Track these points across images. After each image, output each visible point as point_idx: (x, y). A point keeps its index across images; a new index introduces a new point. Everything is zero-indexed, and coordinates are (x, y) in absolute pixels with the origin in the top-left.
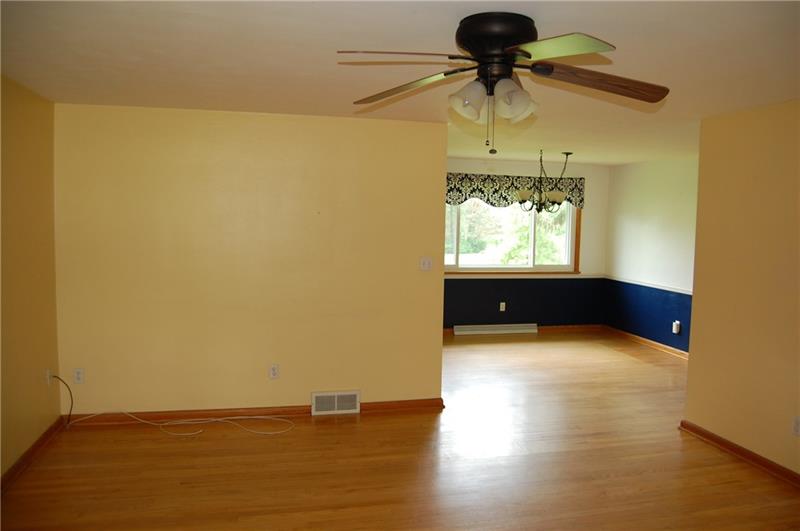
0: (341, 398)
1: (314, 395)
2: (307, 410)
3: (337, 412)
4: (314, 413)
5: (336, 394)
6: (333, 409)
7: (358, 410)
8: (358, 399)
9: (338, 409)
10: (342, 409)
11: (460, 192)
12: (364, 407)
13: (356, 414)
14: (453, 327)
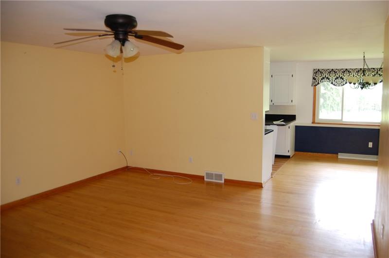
0: (216, 175)
1: (206, 172)
2: (202, 178)
3: (214, 181)
4: (205, 179)
5: (214, 173)
6: (212, 179)
7: (223, 182)
8: (223, 177)
9: (215, 180)
10: (217, 180)
11: (343, 79)
12: (226, 180)
13: (222, 183)
14: (338, 154)
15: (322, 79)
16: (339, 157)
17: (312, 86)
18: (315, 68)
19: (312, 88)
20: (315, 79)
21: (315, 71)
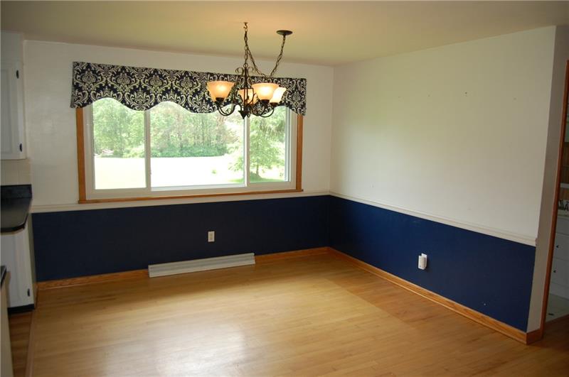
11: (148, 93)
14: (147, 268)
15: (98, 90)
16: (152, 275)
17: (72, 106)
18: (79, 60)
19: (74, 111)
20: (80, 90)
21: (77, 68)
